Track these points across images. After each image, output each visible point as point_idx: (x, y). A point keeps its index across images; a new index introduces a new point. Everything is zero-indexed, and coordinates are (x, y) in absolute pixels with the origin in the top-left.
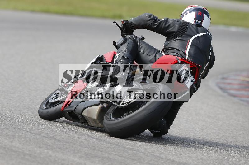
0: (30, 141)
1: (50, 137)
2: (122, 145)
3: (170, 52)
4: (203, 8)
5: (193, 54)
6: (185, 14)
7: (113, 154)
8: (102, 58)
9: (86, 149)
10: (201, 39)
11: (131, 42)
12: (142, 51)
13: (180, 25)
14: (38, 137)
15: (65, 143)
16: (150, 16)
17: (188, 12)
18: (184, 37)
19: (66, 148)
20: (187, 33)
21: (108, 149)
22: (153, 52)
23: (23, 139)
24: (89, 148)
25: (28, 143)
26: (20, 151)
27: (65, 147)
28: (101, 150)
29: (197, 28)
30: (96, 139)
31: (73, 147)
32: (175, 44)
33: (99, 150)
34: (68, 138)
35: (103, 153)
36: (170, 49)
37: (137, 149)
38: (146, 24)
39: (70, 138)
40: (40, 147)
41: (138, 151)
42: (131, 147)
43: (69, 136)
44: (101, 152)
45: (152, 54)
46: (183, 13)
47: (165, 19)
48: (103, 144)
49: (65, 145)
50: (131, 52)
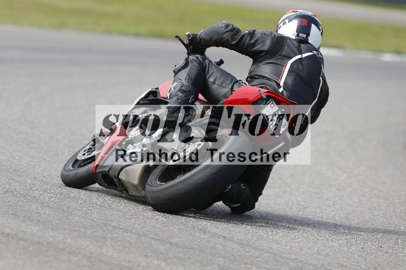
0: (131, 245)
1: (163, 240)
2: (279, 253)
3: (255, 82)
4: (311, 14)
5: (292, 85)
6: (282, 24)
7: (265, 268)
8: (156, 91)
9: (220, 259)
10: (305, 62)
11: (195, 66)
12: (211, 80)
13: (272, 41)
14: (143, 239)
15: (186, 250)
16: (227, 26)
17: (287, 21)
18: (280, 59)
19: (189, 258)
20: (284, 53)
21: (257, 259)
22: (228, 82)
23: (119, 243)
24: (225, 258)
25: (127, 249)
26: (114, 262)
27: (187, 256)
28: (246, 261)
29: (300, 46)
30: (237, 243)
31: (199, 256)
32: (266, 70)
33: (242, 261)
34: (192, 242)
35: (249, 266)
36: (257, 77)
37: (303, 259)
38: (221, 39)
39: (195, 241)
40: (145, 256)
41: (306, 263)
42: (293, 256)
43: (193, 239)
44: (245, 264)
45: (226, 86)
46: (280, 21)
47: (251, 31)
48: (248, 252)
49: (186, 253)
50: (194, 81)
